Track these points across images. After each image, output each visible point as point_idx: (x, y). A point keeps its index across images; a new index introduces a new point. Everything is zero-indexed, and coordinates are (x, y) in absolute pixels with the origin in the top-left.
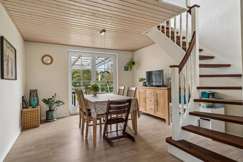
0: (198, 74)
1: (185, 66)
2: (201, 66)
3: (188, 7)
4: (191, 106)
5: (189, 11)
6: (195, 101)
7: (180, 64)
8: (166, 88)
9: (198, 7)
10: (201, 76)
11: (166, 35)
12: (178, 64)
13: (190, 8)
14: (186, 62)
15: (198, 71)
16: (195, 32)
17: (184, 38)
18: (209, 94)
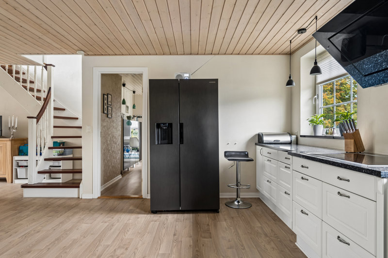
0: (52, 125)
1: (42, 118)
2: (55, 117)
3: (44, 63)
4: (46, 153)
5: (46, 67)
6: (50, 148)
7: (37, 116)
8: (8, 139)
9: (54, 66)
10: (54, 127)
11: (8, 73)
12: (36, 116)
13: (47, 65)
14: (42, 114)
15: (53, 122)
16: (50, 88)
17: (32, 82)
18: (60, 144)
